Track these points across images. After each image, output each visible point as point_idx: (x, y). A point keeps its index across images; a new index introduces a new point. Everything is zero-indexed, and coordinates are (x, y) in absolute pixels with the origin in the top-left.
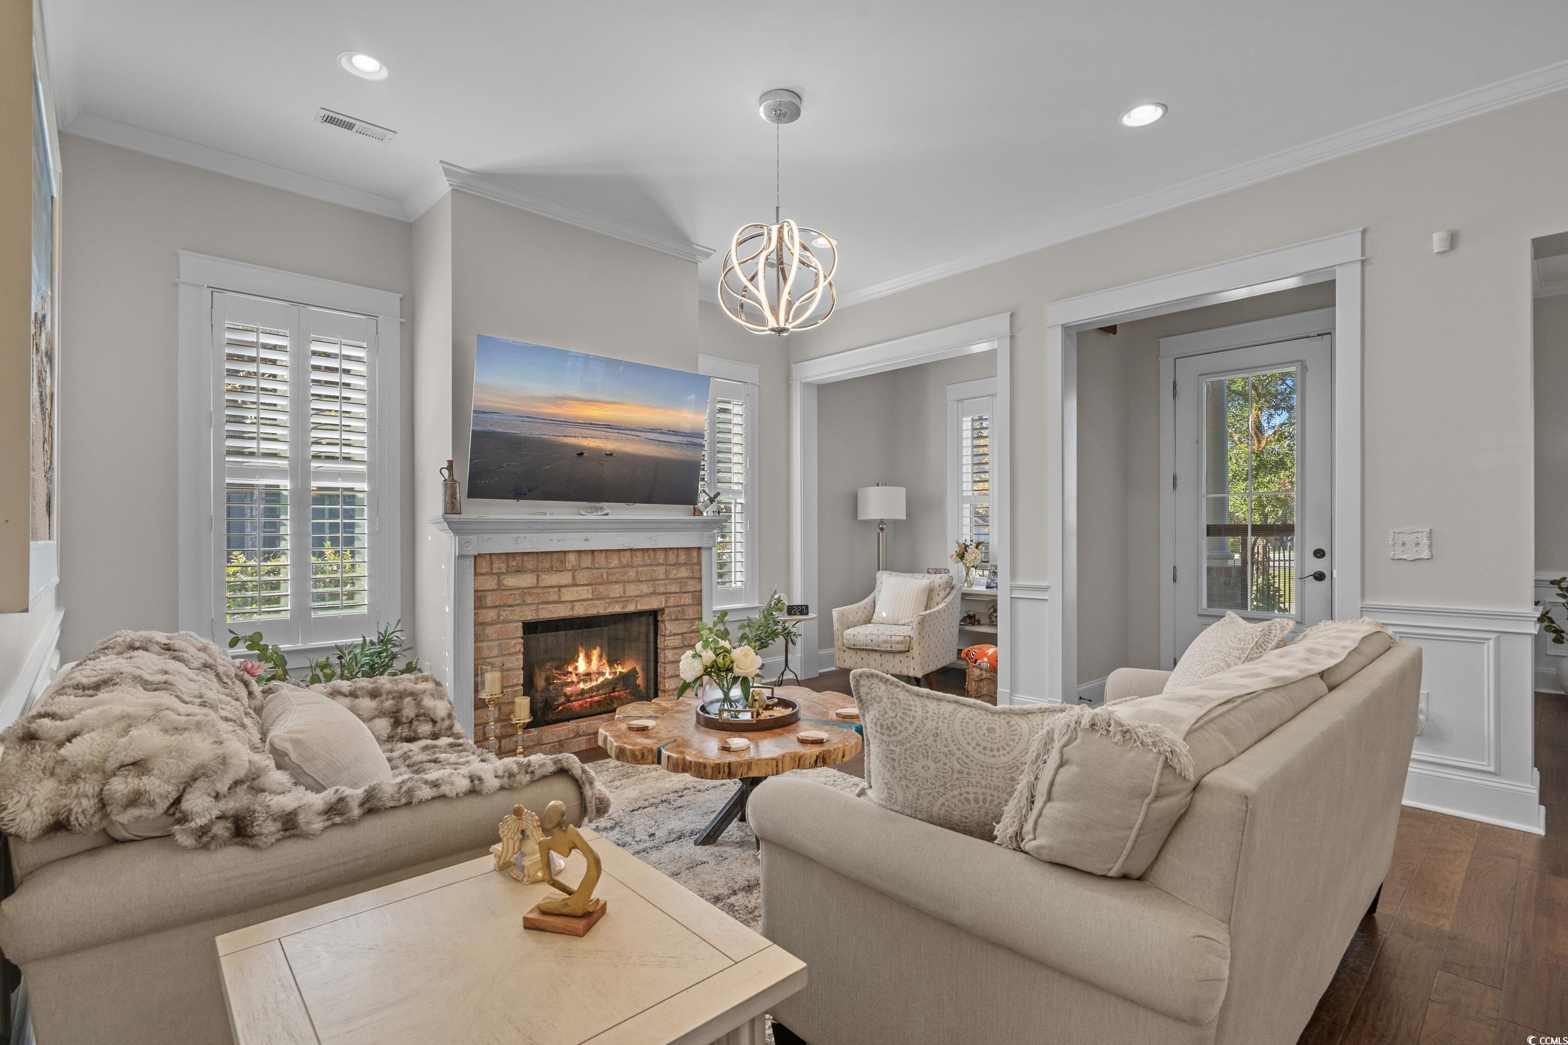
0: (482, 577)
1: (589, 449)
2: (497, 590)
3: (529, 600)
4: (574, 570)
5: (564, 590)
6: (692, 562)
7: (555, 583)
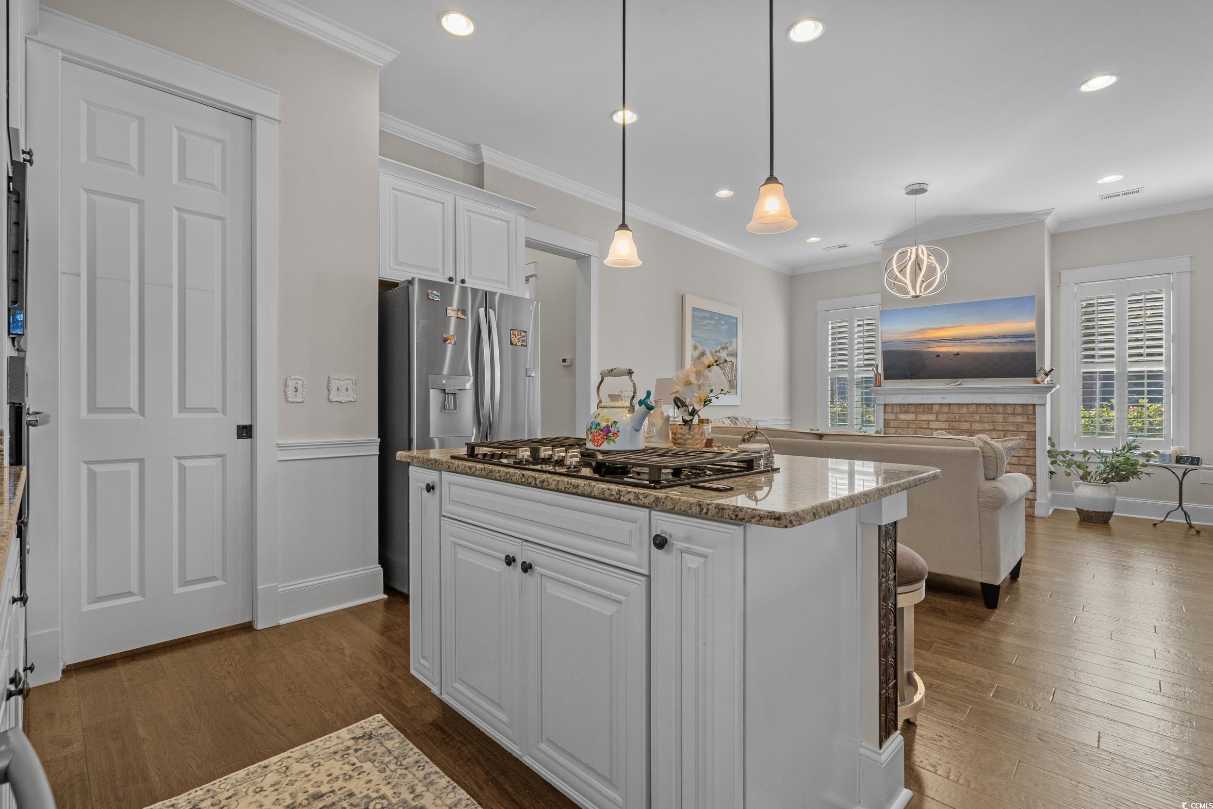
0: (888, 414)
1: (943, 353)
2: (895, 420)
3: (911, 426)
4: (937, 413)
5: (931, 423)
6: (1028, 413)
7: (926, 419)
